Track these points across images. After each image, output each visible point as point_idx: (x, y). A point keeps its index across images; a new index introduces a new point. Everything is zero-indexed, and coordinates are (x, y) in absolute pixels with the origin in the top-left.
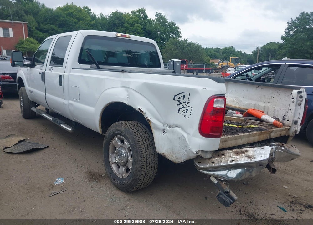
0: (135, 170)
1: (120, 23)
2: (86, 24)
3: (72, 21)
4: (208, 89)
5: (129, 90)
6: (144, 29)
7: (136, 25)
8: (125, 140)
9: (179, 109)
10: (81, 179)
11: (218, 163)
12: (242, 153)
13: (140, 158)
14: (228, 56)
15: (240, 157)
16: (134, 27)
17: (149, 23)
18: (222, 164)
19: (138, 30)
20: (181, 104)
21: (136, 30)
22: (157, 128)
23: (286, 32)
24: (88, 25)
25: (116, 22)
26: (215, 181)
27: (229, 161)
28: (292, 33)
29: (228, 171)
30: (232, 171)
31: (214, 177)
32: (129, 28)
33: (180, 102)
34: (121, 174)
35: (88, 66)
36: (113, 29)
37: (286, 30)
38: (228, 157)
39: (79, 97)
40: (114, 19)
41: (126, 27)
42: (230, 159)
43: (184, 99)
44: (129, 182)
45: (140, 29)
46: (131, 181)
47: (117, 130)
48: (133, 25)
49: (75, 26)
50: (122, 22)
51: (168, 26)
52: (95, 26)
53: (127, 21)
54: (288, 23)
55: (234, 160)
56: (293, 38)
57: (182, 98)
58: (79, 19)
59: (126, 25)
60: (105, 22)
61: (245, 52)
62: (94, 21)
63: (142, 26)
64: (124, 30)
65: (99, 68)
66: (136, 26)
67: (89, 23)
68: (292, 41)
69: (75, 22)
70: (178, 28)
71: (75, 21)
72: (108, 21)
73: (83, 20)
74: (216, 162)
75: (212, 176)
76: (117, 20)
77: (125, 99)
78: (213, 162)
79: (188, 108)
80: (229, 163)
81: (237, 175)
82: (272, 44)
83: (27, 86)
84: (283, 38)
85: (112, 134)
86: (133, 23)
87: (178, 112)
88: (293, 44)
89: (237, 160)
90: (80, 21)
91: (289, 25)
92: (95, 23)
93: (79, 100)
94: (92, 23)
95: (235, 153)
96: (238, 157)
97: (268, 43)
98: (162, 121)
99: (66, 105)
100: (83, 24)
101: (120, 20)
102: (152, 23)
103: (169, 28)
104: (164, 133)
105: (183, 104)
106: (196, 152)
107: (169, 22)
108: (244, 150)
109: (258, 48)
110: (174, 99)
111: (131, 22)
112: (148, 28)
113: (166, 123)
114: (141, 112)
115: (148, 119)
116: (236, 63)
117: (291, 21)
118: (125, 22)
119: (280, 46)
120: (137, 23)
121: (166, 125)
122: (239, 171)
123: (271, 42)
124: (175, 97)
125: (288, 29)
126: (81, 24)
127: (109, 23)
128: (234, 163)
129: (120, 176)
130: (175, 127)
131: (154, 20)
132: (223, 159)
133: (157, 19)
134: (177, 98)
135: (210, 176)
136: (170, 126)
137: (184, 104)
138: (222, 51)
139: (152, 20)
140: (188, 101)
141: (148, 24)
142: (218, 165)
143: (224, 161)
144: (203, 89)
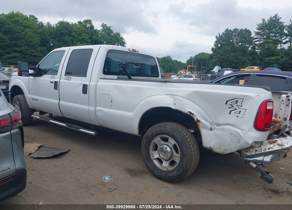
0: (185, 162)
1: (68, 33)
2: (33, 32)
3: (18, 28)
4: (261, 95)
5: (175, 97)
6: (91, 38)
7: (83, 34)
8: (170, 138)
9: (231, 111)
10: (124, 176)
11: (260, 151)
12: (274, 142)
13: (189, 152)
14: (166, 65)
15: (274, 145)
16: (82, 37)
17: (96, 33)
18: (263, 152)
19: (85, 39)
20: (233, 107)
21: (83, 39)
22: (205, 127)
23: (215, 45)
24: (36, 32)
25: (63, 31)
26: (255, 166)
27: (267, 149)
28: (219, 46)
29: (264, 157)
30: (266, 157)
31: (253, 162)
32: (76, 37)
33: (232, 106)
34: (166, 168)
35: (116, 77)
36: (60, 37)
37: (215, 43)
38: (266, 146)
39: (111, 104)
40: (61, 28)
41: (74, 36)
42: (268, 147)
43: (236, 103)
44: (179, 173)
45: (87, 38)
46: (180, 172)
47: (161, 130)
48: (80, 35)
49: (21, 33)
50: (69, 31)
51: (113, 36)
52: (43, 34)
53: (74, 31)
54: (216, 37)
55: (270, 148)
56: (221, 50)
57: (235, 102)
58: (25, 27)
59: (74, 34)
60: (53, 31)
61: (180, 61)
62: (41, 29)
63: (89, 36)
64: (72, 39)
65: (130, 79)
66: (84, 36)
67: (36, 31)
68: (221, 52)
69: (21, 30)
70: (123, 39)
71: (21, 28)
72: (55, 30)
73: (30, 28)
74: (258, 150)
75: (251, 162)
76: (64, 29)
77: (171, 105)
78: (256, 151)
79: (241, 110)
80: (267, 151)
81: (270, 159)
82: (203, 54)
83: (28, 95)
84: (213, 49)
85: (155, 134)
86: (81, 33)
87: (230, 113)
88: (222, 55)
89: (272, 148)
90: (27, 29)
91: (217, 39)
92: (42, 31)
93: (111, 107)
94: (39, 31)
95: (269, 143)
96: (272, 145)
97: (200, 54)
98: (210, 121)
99: (92, 111)
100: (30, 31)
101: (67, 29)
102: (98, 33)
103: (114, 38)
104: (211, 131)
105: (235, 107)
106: (251, 143)
107: (115, 32)
108: (274, 140)
109: (191, 58)
110: (226, 104)
111: (78, 32)
112: (94, 37)
113: (214, 123)
114: (191, 115)
115: (198, 120)
116: (193, 72)
117: (219, 36)
118: (72, 31)
119: (211, 57)
120: (84, 33)
121: (214, 124)
122: (271, 156)
123: (202, 53)
124: (227, 102)
125: (216, 42)
126: (27, 32)
127: (56, 32)
128: (271, 150)
129: (165, 169)
130: (225, 125)
131: (100, 31)
132: (263, 147)
133: (102, 30)
134: (229, 103)
135: (250, 161)
136: (218, 125)
137: (237, 108)
138: (161, 60)
139: (98, 30)
140: (242, 105)
141: (94, 34)
142: (260, 152)
143: (264, 149)
144: (257, 95)
